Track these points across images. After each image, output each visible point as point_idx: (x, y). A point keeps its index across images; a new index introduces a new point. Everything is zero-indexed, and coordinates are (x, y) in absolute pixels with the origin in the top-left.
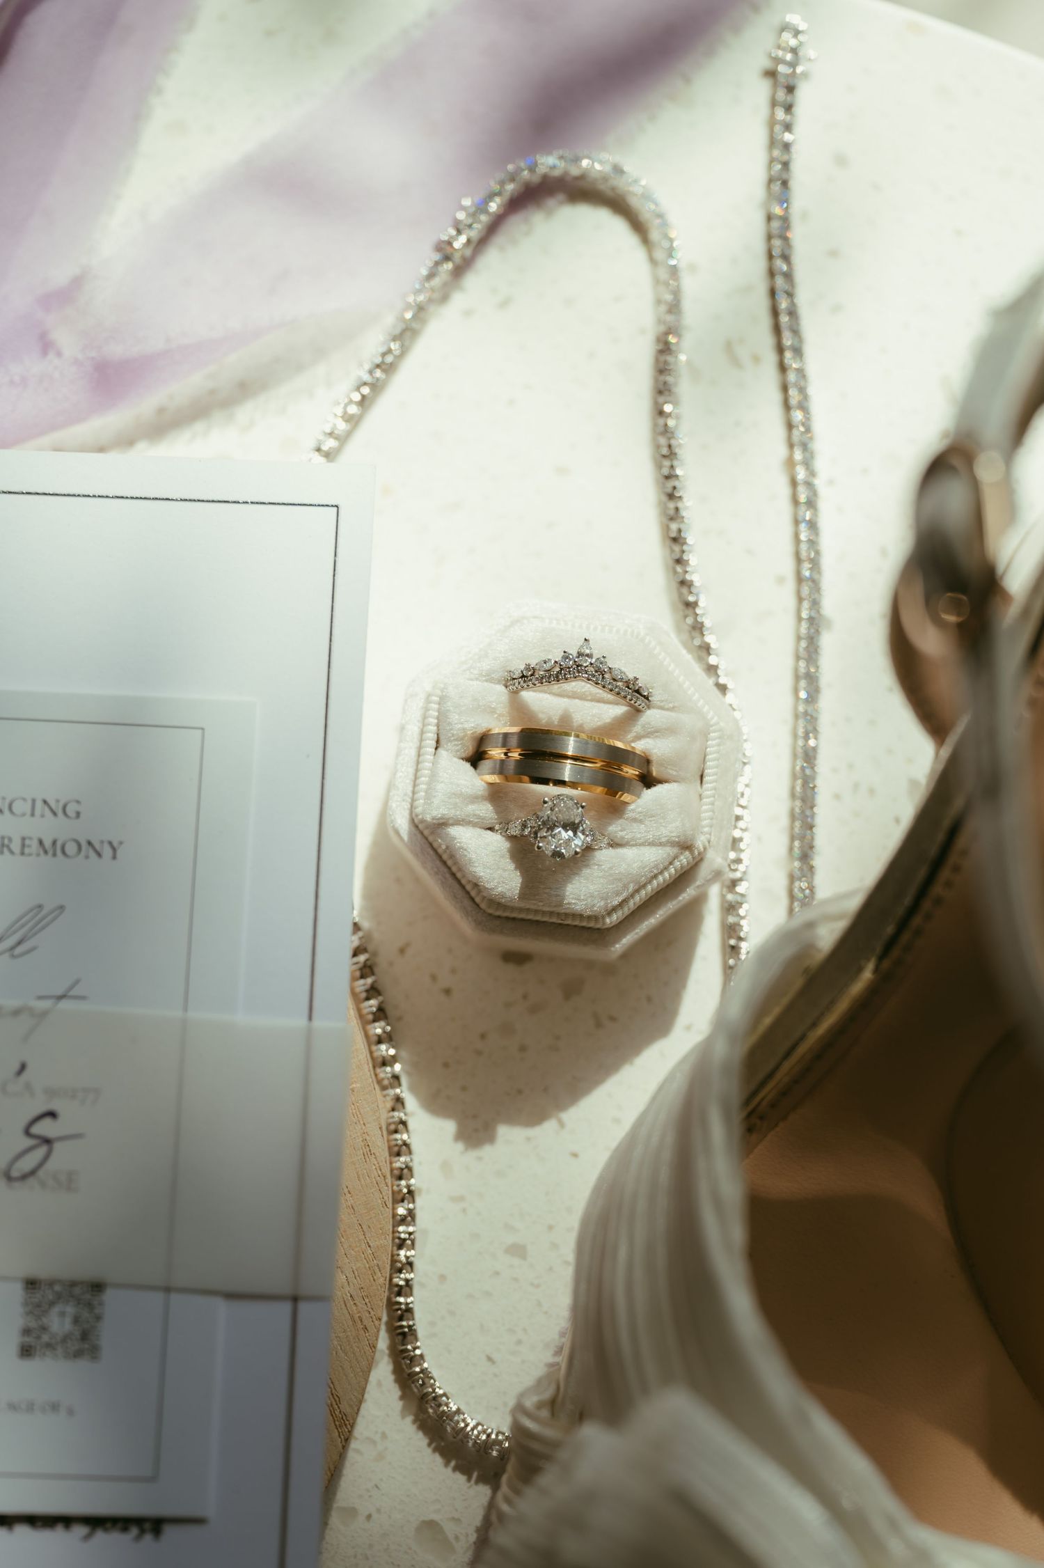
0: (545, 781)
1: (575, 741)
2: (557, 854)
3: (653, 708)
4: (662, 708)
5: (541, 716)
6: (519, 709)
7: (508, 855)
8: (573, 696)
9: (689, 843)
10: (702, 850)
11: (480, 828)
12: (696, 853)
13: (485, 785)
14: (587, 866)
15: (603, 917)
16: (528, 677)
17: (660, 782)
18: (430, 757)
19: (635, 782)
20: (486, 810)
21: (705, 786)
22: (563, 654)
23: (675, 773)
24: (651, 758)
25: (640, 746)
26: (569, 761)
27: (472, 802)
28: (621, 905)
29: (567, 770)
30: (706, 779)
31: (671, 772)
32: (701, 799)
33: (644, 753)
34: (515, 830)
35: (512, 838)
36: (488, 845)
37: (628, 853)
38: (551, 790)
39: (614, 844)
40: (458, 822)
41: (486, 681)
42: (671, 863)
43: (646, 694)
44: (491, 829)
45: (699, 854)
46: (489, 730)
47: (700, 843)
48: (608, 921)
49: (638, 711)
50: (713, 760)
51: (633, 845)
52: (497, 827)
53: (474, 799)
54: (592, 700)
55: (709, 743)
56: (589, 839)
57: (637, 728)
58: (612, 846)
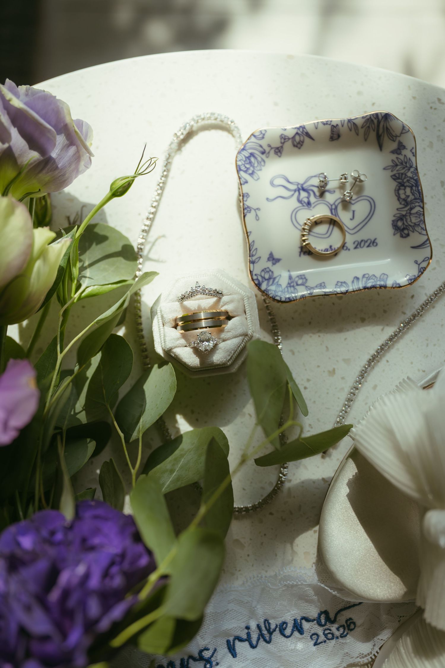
0: (196, 329)
1: (203, 314)
2: (206, 350)
3: (225, 296)
4: (227, 295)
5: (191, 308)
6: (184, 308)
7: (193, 353)
8: (199, 299)
9: (246, 334)
10: (251, 334)
11: (183, 347)
12: (249, 336)
13: (180, 334)
14: (217, 350)
15: (227, 363)
16: (183, 298)
17: (233, 317)
18: (162, 330)
19: (225, 320)
20: (183, 341)
21: (247, 315)
22: (191, 288)
23: (236, 314)
24: (228, 311)
25: (223, 309)
26: (203, 321)
27: (178, 340)
28: (231, 358)
29: (203, 323)
30: (247, 312)
31: (234, 314)
32: (247, 319)
33: (225, 310)
34: (193, 345)
35: (192, 348)
36: (186, 352)
37: (228, 342)
38: (199, 331)
39: (224, 341)
40: (175, 347)
41: (172, 302)
42: (243, 341)
43: (221, 292)
44: (186, 346)
45: (251, 336)
46: (177, 317)
47: (250, 332)
48: (228, 364)
49: (220, 298)
50: (247, 306)
51: (229, 339)
52: (187, 345)
53: (178, 339)
54: (205, 299)
55: (245, 301)
56: (215, 342)
57: (221, 304)
58: (223, 341)
